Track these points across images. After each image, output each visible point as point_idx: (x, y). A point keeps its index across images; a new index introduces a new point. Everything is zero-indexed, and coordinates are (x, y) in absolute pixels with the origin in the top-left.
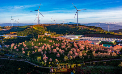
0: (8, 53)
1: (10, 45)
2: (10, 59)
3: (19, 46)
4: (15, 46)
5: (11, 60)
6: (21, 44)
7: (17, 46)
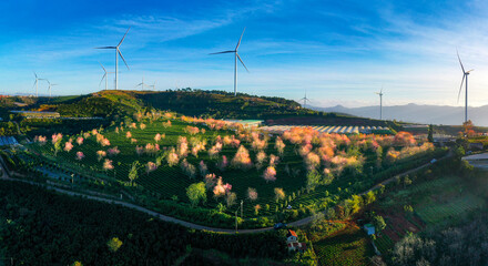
0: (44, 162)
1: (49, 137)
2: (57, 190)
3: (80, 141)
4: (65, 140)
5: (62, 191)
6: (87, 135)
7: (74, 143)
